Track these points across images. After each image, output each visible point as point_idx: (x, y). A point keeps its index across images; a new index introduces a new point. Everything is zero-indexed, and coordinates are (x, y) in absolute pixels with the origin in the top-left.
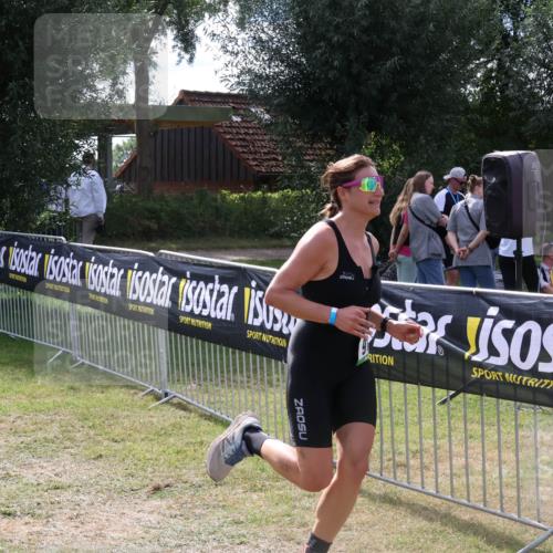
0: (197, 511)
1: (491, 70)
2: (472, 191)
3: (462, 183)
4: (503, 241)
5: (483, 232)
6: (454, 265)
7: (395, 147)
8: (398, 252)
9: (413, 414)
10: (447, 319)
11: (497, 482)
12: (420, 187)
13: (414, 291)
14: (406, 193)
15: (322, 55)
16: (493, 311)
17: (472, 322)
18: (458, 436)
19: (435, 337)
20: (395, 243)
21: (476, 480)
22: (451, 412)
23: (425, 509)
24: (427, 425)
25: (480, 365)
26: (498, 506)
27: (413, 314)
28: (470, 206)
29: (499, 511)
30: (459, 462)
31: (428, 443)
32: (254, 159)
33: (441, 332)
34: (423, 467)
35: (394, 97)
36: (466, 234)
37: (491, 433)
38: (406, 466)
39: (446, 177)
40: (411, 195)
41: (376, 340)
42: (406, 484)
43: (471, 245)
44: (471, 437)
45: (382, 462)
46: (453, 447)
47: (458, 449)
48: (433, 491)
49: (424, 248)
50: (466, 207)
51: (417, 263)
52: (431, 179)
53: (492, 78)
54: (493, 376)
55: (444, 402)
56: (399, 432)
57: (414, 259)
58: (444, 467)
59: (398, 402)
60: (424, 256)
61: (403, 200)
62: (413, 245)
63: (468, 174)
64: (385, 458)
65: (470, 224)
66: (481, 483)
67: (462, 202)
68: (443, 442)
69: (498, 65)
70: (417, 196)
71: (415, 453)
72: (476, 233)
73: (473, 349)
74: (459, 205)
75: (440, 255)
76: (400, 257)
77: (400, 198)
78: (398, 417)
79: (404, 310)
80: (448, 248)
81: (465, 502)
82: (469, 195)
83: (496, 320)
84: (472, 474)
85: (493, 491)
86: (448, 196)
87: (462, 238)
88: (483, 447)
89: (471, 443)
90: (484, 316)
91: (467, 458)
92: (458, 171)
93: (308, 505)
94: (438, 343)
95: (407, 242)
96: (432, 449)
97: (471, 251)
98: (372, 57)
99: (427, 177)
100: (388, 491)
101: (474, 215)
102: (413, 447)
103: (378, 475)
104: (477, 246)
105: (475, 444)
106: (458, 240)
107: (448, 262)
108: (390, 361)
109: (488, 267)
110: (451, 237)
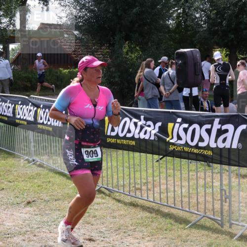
0: (47, 212)
1: (180, 13)
2: (171, 67)
3: (166, 64)
4: (185, 89)
5: (176, 85)
6: (163, 100)
7: (137, 48)
8: (139, 95)
9: (143, 166)
10: (159, 124)
11: (180, 195)
12: (148, 66)
13: (145, 112)
14: (142, 69)
15: (104, 7)
16: (179, 120)
17: (170, 125)
18: (163, 176)
19: (154, 132)
20: (137, 91)
21: (171, 195)
22: (161, 165)
23: (148, 208)
24: (150, 171)
25: (173, 144)
26: (181, 206)
27: (144, 122)
28: (170, 74)
29: (181, 208)
30: (163, 187)
31: (150, 179)
32: (74, 54)
33: (157, 130)
34: (148, 190)
35: (137, 25)
36: (169, 86)
37: (178, 174)
38: (140, 189)
39: (159, 61)
40: (144, 70)
41: (127, 134)
42: (140, 197)
43: (171, 91)
44: (169, 176)
45: (130, 188)
46: (161, 180)
47: (163, 181)
48: (152, 200)
49: (150, 93)
50: (169, 74)
51: (147, 100)
52: (153, 62)
53: (180, 17)
54: (179, 149)
55: (158, 161)
56: (138, 175)
57: (145, 98)
58: (157, 190)
59: (137, 161)
60: (150, 97)
61: (141, 72)
62: (145, 92)
63: (169, 60)
64: (131, 186)
65: (170, 81)
66: (173, 195)
67: (167, 72)
68: (157, 179)
69: (183, 11)
70: (147, 70)
71: (144, 184)
72: (173, 86)
73: (170, 137)
74: (165, 73)
75: (157, 96)
76: (140, 97)
77: (139, 71)
78: (137, 168)
79: (140, 120)
80: (160, 93)
81: (166, 204)
82: (170, 69)
83: (181, 124)
84: (169, 192)
85: (178, 199)
86: (160, 69)
87: (167, 88)
88: (174, 180)
89: (169, 179)
90: (175, 122)
91: (167, 185)
92: (165, 58)
93: (97, 208)
94: (155, 135)
95: (142, 90)
96: (152, 182)
97: (171, 93)
98: (127, 8)
99: (152, 61)
100: (133, 200)
101: (172, 77)
102: (144, 181)
103: (128, 194)
104: (173, 91)
105: (171, 179)
106: (165, 89)
107: (160, 99)
108: (133, 143)
109: (178, 100)
110: (162, 88)
